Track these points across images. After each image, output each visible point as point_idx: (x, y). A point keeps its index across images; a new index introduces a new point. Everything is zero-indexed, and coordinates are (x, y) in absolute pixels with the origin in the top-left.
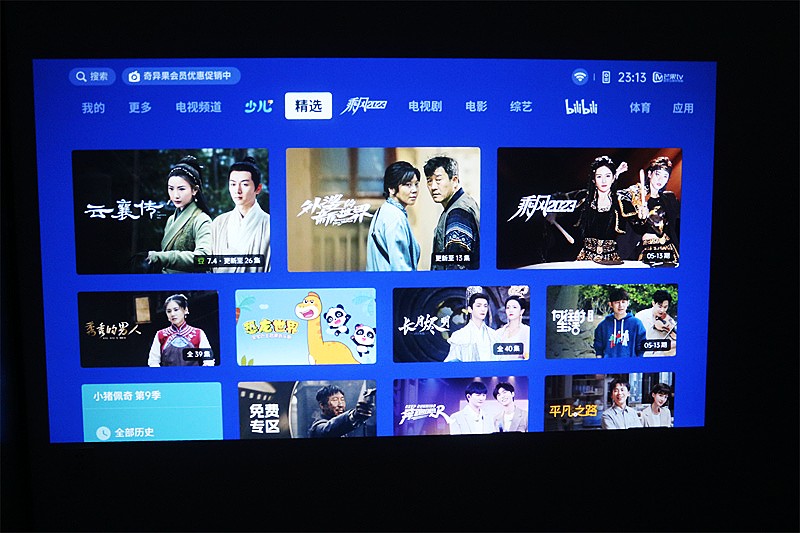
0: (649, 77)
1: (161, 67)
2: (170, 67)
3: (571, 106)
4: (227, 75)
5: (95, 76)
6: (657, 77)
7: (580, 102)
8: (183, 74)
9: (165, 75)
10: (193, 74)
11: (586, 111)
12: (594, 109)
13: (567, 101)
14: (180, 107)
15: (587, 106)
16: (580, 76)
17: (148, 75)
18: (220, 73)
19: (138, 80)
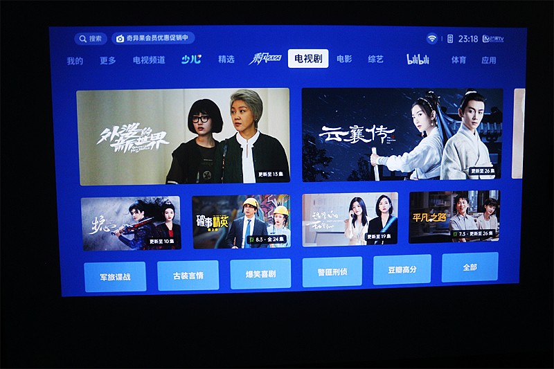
0: (480, 39)
1: (139, 32)
2: (145, 32)
3: (411, 59)
4: (186, 37)
5: (92, 38)
6: (485, 39)
7: (417, 56)
8: (154, 37)
9: (142, 38)
10: (161, 36)
11: (421, 62)
12: (426, 61)
13: (408, 55)
14: (136, 60)
15: (422, 59)
16: (432, 38)
17: (129, 38)
18: (180, 36)
19: (123, 41)
